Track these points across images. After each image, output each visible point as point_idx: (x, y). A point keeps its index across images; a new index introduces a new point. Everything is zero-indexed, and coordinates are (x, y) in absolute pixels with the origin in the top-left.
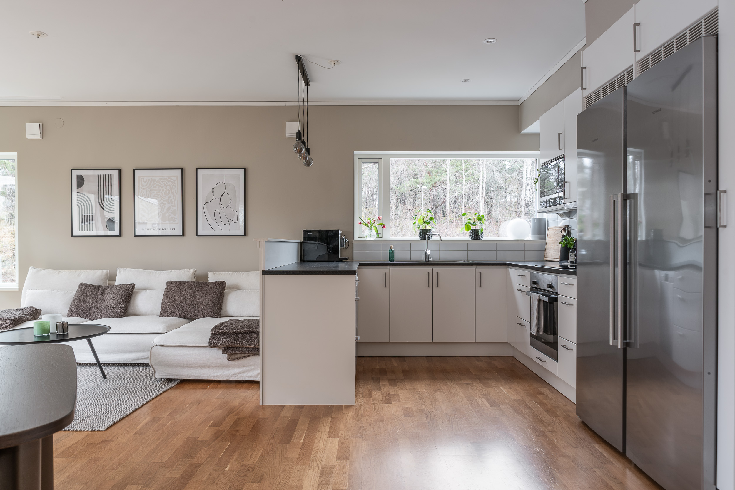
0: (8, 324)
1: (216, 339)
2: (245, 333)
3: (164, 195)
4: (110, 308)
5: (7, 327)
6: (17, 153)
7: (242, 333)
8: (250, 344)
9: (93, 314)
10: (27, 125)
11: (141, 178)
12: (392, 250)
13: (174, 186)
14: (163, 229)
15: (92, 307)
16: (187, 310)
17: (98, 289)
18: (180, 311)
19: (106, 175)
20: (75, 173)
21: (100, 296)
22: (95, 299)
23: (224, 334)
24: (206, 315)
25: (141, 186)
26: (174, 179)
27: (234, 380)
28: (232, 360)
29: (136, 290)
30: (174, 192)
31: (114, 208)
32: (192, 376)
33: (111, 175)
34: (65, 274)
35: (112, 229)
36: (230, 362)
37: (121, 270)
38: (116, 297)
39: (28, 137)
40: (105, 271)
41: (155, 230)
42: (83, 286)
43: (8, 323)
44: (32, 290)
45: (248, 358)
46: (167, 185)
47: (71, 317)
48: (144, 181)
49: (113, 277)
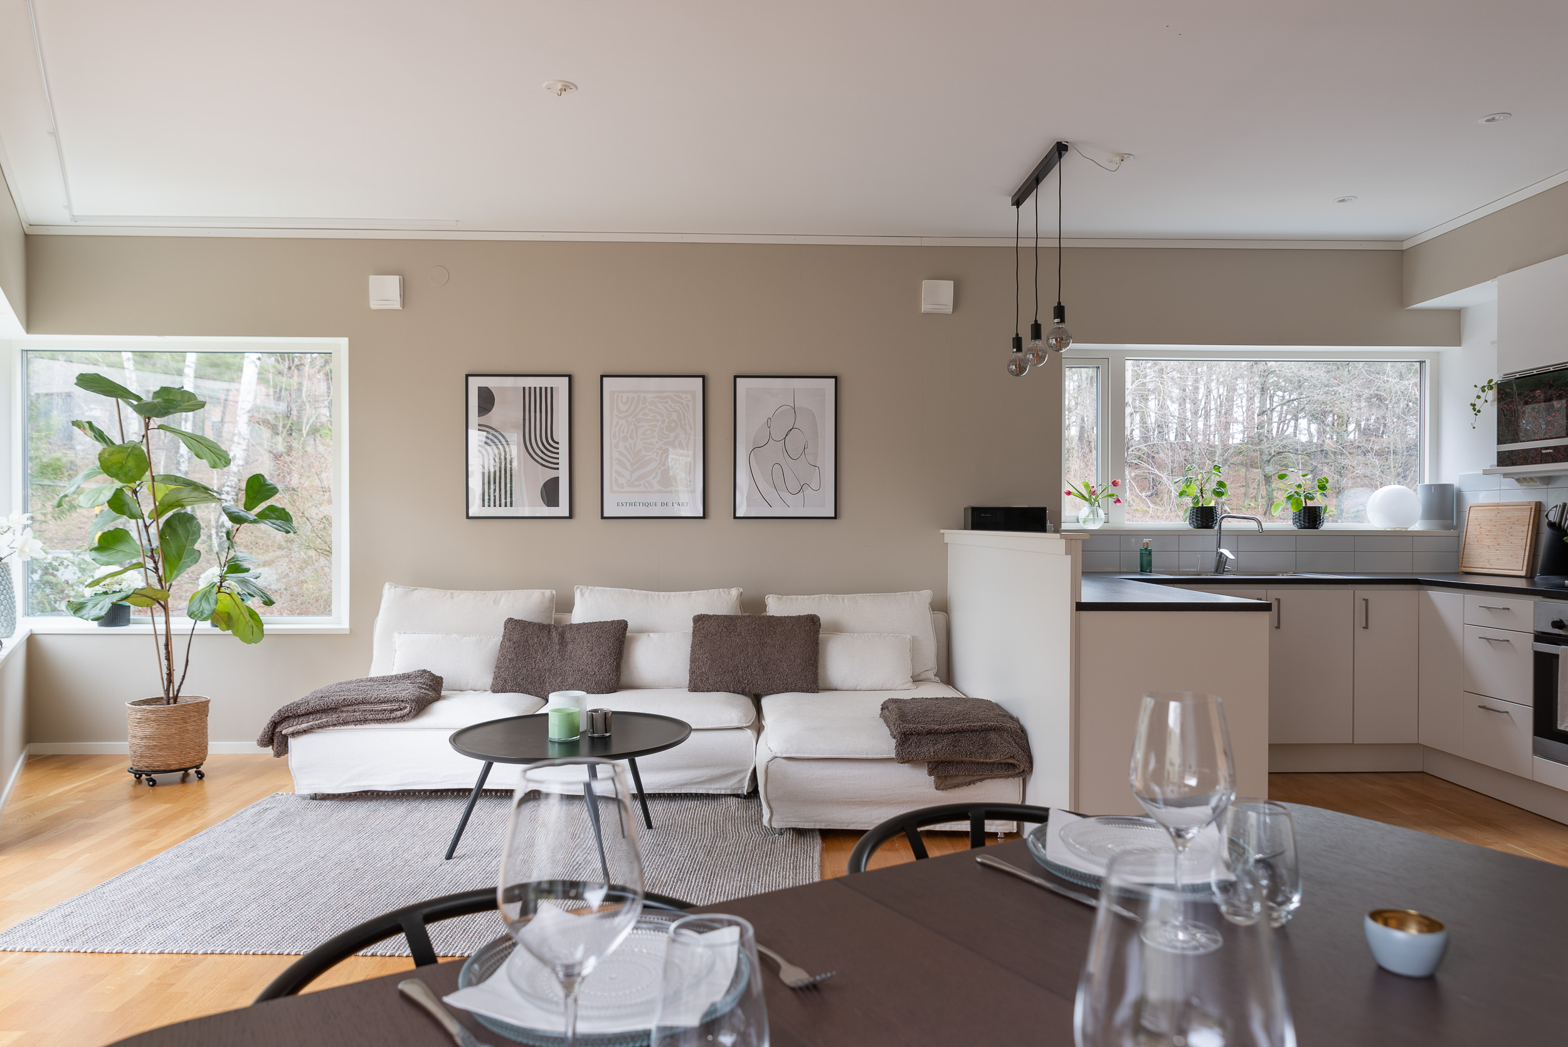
0: (406, 711)
1: (911, 744)
2: (972, 731)
3: (665, 432)
4: (587, 673)
5: (404, 716)
6: (347, 338)
7: (966, 732)
8: (987, 755)
9: (547, 685)
10: (373, 279)
11: (616, 394)
12: (1146, 549)
13: (686, 413)
14: (663, 504)
15: (545, 670)
16: (749, 677)
17: (549, 632)
18: (734, 679)
19: (541, 388)
20: (475, 383)
21: (558, 647)
22: (548, 653)
23: (929, 733)
24: (789, 688)
25: (615, 412)
26: (686, 398)
27: (944, 830)
28: (945, 789)
29: (630, 634)
30: (685, 424)
31: (558, 458)
32: (854, 823)
33: (552, 388)
34: (465, 598)
35: (556, 504)
36: (940, 792)
37: (584, 591)
38: (596, 650)
39: (374, 305)
40: (548, 593)
41: (647, 504)
42: (513, 625)
43: (405, 708)
44: (405, 633)
45: (979, 784)
46: (671, 410)
47: (502, 692)
48: (622, 402)
49: (566, 605)
